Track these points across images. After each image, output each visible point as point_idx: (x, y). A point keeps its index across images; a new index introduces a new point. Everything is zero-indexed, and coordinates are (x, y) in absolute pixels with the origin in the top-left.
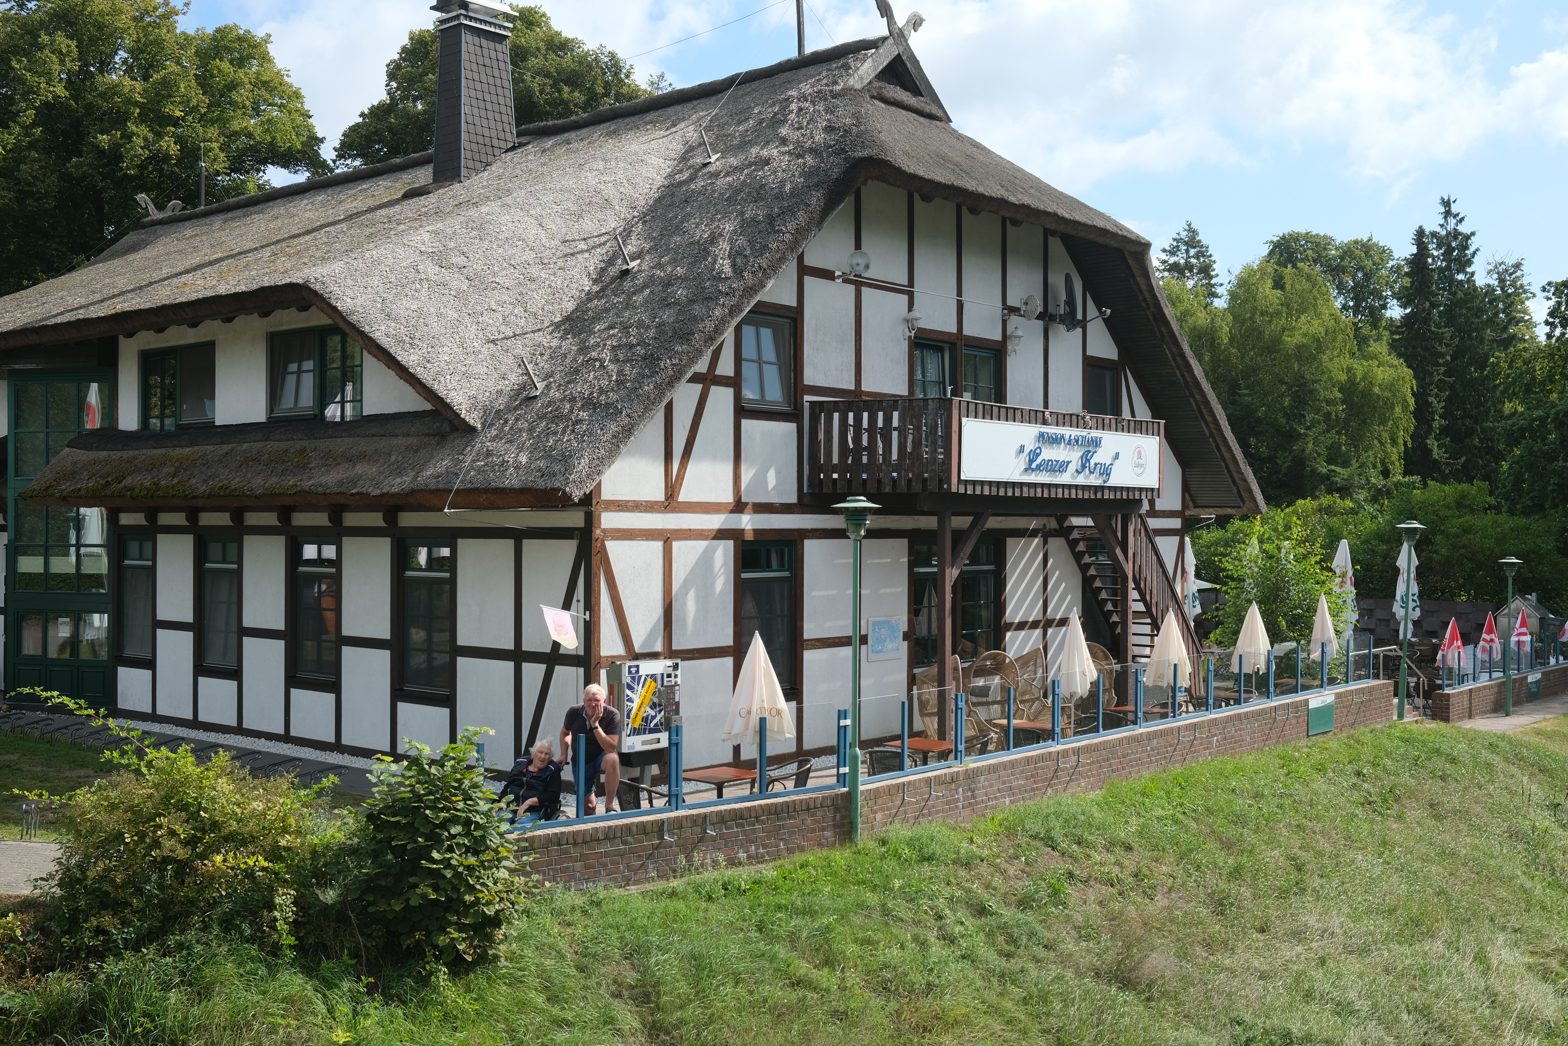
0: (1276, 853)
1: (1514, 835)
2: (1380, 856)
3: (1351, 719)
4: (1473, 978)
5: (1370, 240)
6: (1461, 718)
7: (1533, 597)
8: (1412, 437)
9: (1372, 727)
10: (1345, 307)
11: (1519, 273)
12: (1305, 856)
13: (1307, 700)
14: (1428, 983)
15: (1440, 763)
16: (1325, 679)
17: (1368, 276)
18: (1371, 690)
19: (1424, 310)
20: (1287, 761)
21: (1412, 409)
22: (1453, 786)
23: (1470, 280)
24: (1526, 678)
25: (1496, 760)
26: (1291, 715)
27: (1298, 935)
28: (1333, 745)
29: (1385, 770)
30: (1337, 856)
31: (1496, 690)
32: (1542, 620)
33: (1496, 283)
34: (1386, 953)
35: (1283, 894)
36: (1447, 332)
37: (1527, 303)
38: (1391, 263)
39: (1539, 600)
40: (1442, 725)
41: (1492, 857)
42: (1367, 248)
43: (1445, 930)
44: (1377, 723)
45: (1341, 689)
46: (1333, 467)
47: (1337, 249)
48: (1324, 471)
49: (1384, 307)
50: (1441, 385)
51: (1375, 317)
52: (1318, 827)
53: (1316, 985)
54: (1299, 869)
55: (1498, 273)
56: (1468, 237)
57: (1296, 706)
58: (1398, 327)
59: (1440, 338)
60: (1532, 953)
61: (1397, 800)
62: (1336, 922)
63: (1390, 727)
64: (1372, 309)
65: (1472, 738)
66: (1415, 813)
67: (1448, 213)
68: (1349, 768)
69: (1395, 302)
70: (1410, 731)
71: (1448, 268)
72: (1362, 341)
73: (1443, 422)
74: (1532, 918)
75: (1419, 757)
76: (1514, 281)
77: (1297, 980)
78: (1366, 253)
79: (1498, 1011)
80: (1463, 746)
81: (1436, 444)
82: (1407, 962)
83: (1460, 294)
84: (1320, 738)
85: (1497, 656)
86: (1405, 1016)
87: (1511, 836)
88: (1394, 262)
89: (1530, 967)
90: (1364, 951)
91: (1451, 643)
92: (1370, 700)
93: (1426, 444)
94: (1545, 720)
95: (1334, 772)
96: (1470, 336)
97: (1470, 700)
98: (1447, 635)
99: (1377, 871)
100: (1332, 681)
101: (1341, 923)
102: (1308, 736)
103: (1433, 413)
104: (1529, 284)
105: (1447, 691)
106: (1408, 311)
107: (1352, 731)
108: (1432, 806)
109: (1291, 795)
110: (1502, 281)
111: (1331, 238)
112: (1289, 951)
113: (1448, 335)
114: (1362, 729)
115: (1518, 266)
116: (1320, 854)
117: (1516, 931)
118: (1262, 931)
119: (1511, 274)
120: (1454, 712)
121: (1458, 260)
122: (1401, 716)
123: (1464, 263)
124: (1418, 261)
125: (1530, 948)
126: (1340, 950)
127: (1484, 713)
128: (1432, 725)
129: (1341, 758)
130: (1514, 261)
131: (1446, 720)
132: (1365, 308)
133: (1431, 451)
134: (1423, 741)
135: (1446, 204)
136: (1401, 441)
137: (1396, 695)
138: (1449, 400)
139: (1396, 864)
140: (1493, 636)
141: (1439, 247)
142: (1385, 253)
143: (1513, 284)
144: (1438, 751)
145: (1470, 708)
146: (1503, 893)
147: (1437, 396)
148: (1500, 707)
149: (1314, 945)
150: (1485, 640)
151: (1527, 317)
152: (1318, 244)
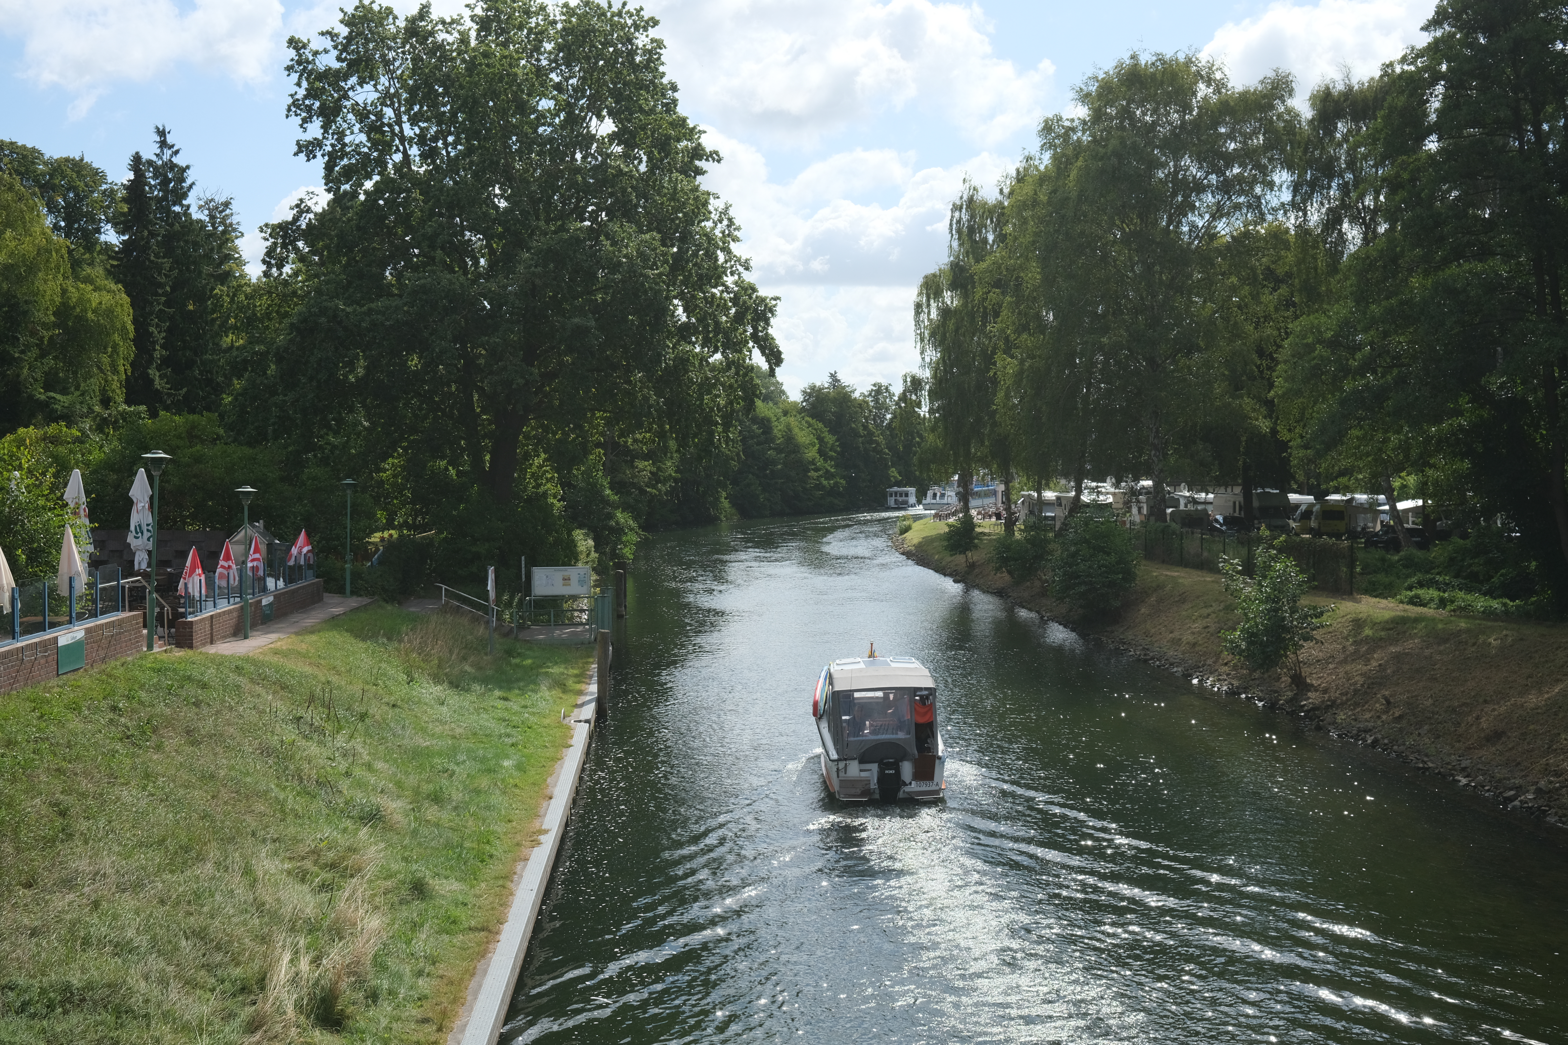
0: (38, 801)
1: (266, 751)
2: (144, 788)
3: (102, 653)
4: (241, 892)
5: (82, 160)
6: (204, 645)
7: (260, 524)
8: (132, 365)
9: (123, 660)
10: (56, 227)
11: (228, 212)
12: (68, 800)
13: (56, 638)
14: (202, 906)
15: (192, 690)
16: (74, 615)
17: (79, 199)
18: (121, 622)
19: (143, 239)
20: (38, 703)
21: (131, 336)
22: (205, 710)
23: (186, 214)
24: (260, 601)
25: (243, 681)
26: (39, 655)
27: (68, 883)
28: (86, 681)
29: (141, 703)
30: (101, 795)
31: (235, 614)
32: (270, 546)
33: (207, 219)
34: (160, 885)
35: (50, 842)
36: (166, 263)
37: (237, 242)
38: (104, 187)
39: (266, 527)
40: (189, 653)
41: (248, 774)
42: (78, 167)
43: (214, 852)
44: (128, 655)
45: (91, 623)
46: (52, 394)
47: (45, 163)
48: (43, 397)
49: (98, 231)
50: (161, 315)
51: (89, 239)
52: (79, 767)
53: (92, 930)
54: (63, 814)
55: (209, 209)
56: (184, 170)
57: (44, 644)
58: (116, 253)
59: (159, 268)
60: (290, 858)
61: (155, 730)
62: (107, 863)
63: (141, 658)
64: (84, 230)
65: (219, 662)
66: (173, 741)
67: (163, 144)
68: (104, 704)
69: (109, 226)
70: (161, 661)
71: (165, 198)
72: (76, 264)
73: (164, 352)
74: (287, 827)
75: (172, 686)
76: (224, 219)
77: (71, 931)
78: (78, 172)
79: (266, 919)
80: (212, 671)
81: (158, 374)
82: (181, 890)
83: (177, 227)
84: (71, 676)
85: (235, 582)
86: (184, 943)
87: (262, 753)
88: (108, 186)
89: (289, 873)
90: (137, 886)
91: (192, 571)
92: (120, 633)
93: (148, 374)
94: (279, 639)
95: (89, 709)
96: (188, 269)
97: (211, 626)
98: (188, 563)
99: (143, 803)
100: (80, 617)
101: (113, 862)
102: (58, 675)
103: (154, 343)
104: (238, 223)
105: (190, 619)
106: (126, 237)
107: (103, 667)
108: (188, 732)
109: (47, 739)
110: (212, 217)
111: (39, 152)
112: (61, 901)
113: (167, 266)
114: (113, 663)
115: (227, 204)
116: (84, 795)
117: (274, 841)
118: (28, 886)
119: (221, 212)
120: (197, 638)
121: (174, 190)
122: (150, 647)
123: (180, 195)
124: (136, 187)
125: (288, 854)
126: (113, 889)
127: (225, 637)
128: (179, 654)
129: (95, 694)
130: (223, 199)
131: (191, 647)
132: (78, 230)
133: (153, 381)
134: (175, 670)
135: (162, 133)
136: (122, 369)
137: (145, 626)
138: (169, 330)
139: (160, 794)
140: (230, 563)
141: (155, 177)
142: (97, 176)
143: (223, 222)
144: (189, 678)
145: (212, 634)
146: (260, 807)
147: (157, 326)
148: (240, 631)
149: (86, 890)
150: (222, 567)
151: (237, 256)
152: (24, 157)
